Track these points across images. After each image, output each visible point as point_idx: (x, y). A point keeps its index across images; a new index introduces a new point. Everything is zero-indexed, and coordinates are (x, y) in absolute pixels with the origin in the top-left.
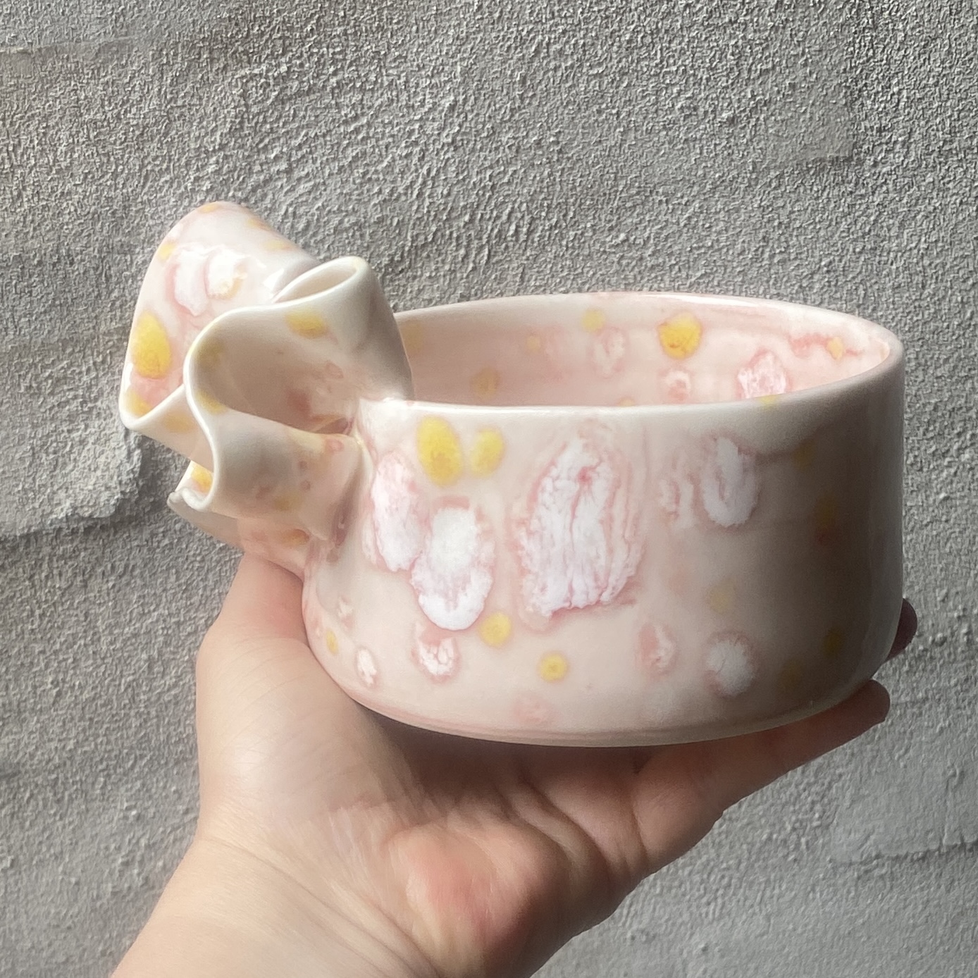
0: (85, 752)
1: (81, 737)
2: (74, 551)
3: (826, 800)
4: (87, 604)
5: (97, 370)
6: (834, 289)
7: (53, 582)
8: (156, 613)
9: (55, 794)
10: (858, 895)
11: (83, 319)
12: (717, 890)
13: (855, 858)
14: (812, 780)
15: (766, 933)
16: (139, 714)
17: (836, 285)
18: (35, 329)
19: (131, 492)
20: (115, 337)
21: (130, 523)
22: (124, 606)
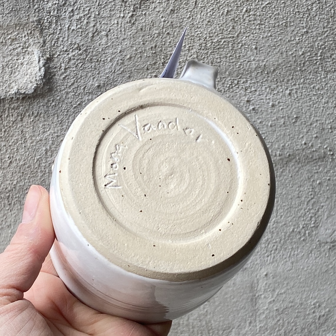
0: (20, 186)
1: (19, 179)
2: (18, 107)
3: (317, 216)
4: (23, 127)
5: (28, 36)
6: (321, 10)
7: (10, 118)
8: (49, 132)
9: (8, 202)
10: (329, 256)
11: (23, 16)
12: (271, 251)
13: (329, 240)
14: (311, 208)
15: (291, 269)
16: (41, 171)
17: (322, 9)
18: (5, 20)
19: (40, 84)
20: (36, 23)
21: (40, 96)
22: (37, 128)
